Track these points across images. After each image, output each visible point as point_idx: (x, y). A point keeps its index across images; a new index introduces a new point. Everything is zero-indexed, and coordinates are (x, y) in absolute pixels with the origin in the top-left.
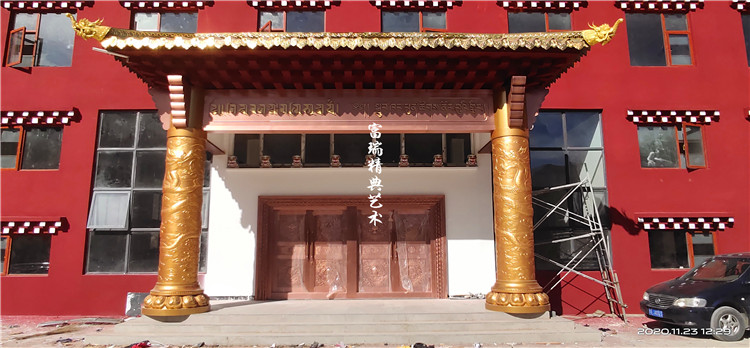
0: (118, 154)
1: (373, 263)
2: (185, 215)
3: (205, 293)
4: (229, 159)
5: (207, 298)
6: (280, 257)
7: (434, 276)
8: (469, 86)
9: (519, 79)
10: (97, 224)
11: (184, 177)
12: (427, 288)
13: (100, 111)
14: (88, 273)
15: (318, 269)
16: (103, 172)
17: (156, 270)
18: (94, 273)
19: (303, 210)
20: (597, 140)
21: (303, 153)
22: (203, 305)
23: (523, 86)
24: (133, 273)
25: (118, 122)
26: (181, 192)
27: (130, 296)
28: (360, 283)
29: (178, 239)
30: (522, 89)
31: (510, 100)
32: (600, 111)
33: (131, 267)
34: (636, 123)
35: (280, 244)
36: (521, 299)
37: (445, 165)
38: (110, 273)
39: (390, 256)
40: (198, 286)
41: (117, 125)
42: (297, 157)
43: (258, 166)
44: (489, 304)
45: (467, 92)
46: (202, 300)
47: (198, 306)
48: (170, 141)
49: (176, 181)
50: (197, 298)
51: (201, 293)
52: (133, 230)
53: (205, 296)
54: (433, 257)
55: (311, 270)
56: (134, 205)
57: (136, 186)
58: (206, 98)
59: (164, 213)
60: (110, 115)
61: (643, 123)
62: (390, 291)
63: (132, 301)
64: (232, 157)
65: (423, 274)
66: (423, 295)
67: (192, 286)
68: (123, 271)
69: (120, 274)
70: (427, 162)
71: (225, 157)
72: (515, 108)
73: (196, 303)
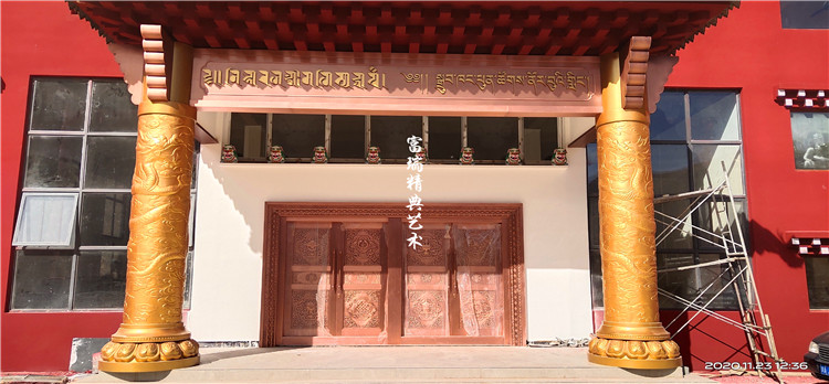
0: (60, 141)
1: (424, 296)
2: (165, 227)
3: (192, 338)
4: (224, 149)
5: (196, 345)
6: (295, 287)
7: (507, 314)
8: (568, 51)
9: (642, 42)
10: (29, 240)
11: (165, 172)
12: (498, 331)
13: (32, 78)
14: (13, 311)
15: (347, 304)
16: (36, 165)
17: (122, 305)
18: (22, 311)
19: (327, 221)
20: (732, 129)
21: (327, 144)
22: (190, 357)
23: (645, 50)
24: (82, 311)
25: (60, 94)
26: (159, 195)
27: (77, 343)
28: (407, 323)
29: (155, 261)
30: (644, 56)
31: (626, 71)
32: (738, 90)
33: (78, 302)
34: (788, 107)
35: (296, 268)
36: (642, 348)
37: (523, 163)
38: (48, 311)
39: (447, 287)
40: (183, 329)
41: (57, 98)
42: (320, 148)
43: (266, 160)
44: (594, 355)
45: (562, 59)
46: (189, 348)
47: (183, 357)
48: (143, 120)
49: (152, 178)
50: (183, 346)
51: (188, 338)
52: (82, 248)
53: (193, 342)
54: (506, 288)
55: (338, 305)
56: (84, 213)
57: (87, 185)
58: (195, 60)
59: (133, 224)
60: (47, 84)
61: (800, 108)
62: (447, 335)
63: (79, 350)
64: (228, 147)
65: (492, 313)
66: (491, 341)
67: (174, 327)
68: (66, 306)
69: (63, 311)
70: (499, 159)
71: (218, 147)
72: (632, 82)
73: (181, 352)
